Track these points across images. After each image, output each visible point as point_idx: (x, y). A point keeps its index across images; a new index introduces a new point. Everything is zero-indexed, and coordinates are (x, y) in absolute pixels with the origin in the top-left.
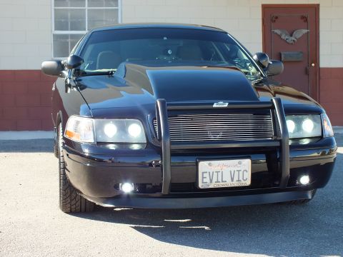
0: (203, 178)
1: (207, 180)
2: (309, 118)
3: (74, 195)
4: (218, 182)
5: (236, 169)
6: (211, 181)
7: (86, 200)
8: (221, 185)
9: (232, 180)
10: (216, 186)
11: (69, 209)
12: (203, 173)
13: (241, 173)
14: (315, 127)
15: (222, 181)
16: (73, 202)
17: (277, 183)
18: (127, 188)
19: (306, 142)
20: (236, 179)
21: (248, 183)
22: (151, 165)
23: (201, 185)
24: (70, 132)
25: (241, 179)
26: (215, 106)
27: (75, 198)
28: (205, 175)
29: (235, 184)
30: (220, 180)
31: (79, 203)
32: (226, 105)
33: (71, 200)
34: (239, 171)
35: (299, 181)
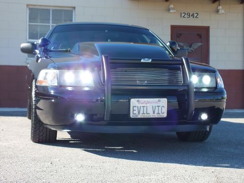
0: (133, 110)
1: (136, 112)
2: (208, 75)
3: (42, 128)
4: (144, 113)
5: (157, 105)
6: (139, 113)
7: (50, 130)
8: (146, 116)
9: (154, 113)
10: (142, 117)
11: (38, 139)
12: (133, 107)
13: (160, 108)
14: (211, 81)
15: (147, 114)
16: (41, 134)
17: (185, 116)
18: (80, 118)
19: (205, 90)
20: (156, 112)
21: (165, 115)
22: (97, 100)
23: (132, 115)
24: (41, 81)
25: (160, 112)
26: (142, 61)
27: (42, 130)
28: (135, 108)
29: (156, 116)
30: (145, 112)
31: (45, 135)
32: (150, 61)
33: (40, 132)
34: (158, 106)
35: (200, 118)
